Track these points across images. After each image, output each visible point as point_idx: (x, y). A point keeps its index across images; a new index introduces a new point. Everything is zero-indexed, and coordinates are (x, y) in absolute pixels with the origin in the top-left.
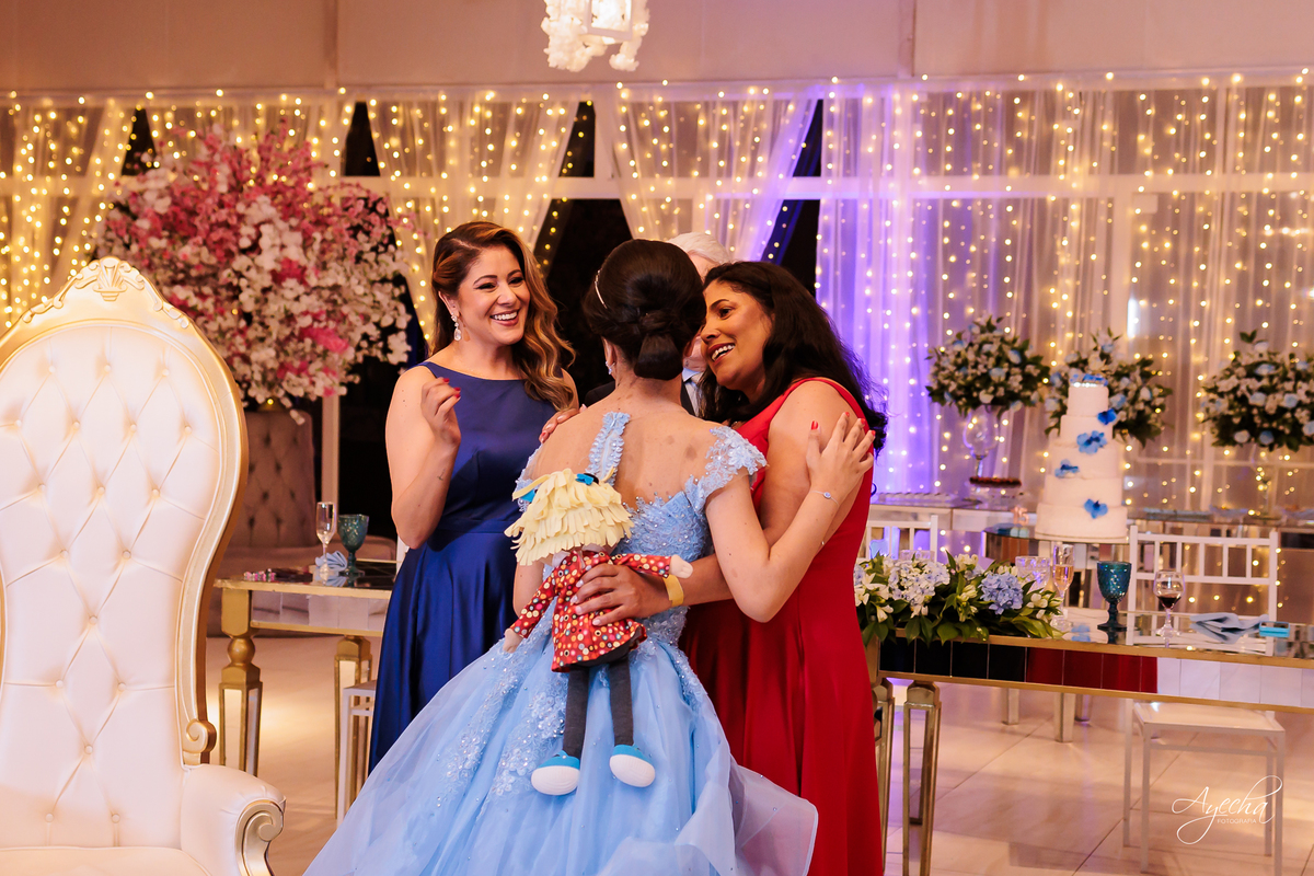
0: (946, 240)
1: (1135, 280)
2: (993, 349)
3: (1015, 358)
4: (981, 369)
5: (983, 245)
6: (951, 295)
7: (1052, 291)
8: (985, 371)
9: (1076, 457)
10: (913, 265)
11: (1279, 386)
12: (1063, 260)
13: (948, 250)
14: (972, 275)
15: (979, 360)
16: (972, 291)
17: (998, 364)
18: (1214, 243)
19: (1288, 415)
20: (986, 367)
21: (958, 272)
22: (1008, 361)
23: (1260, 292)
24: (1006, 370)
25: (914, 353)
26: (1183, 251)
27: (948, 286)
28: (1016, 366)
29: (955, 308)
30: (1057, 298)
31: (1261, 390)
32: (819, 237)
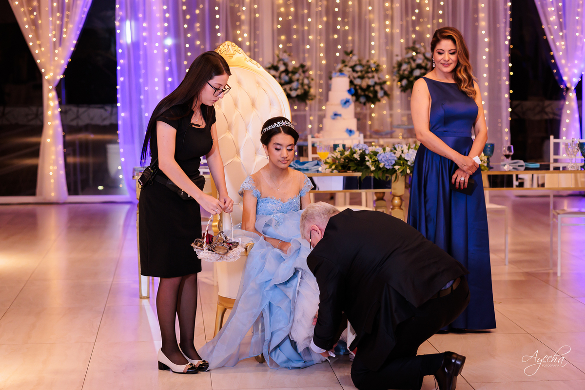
0: (184, 8)
1: (279, 26)
5: (202, 10)
6: (189, 35)
7: (238, 32)
9: (340, 110)
10: (166, 20)
11: (366, 75)
12: (243, 17)
13: (185, 13)
14: (198, 25)
16: (198, 33)
18: (314, 9)
19: (372, 89)
21: (191, 23)
23: (336, 31)
25: (170, 65)
26: (300, 12)
27: (187, 31)
29: (191, 41)
30: (242, 36)
31: (359, 77)
32: (117, 6)
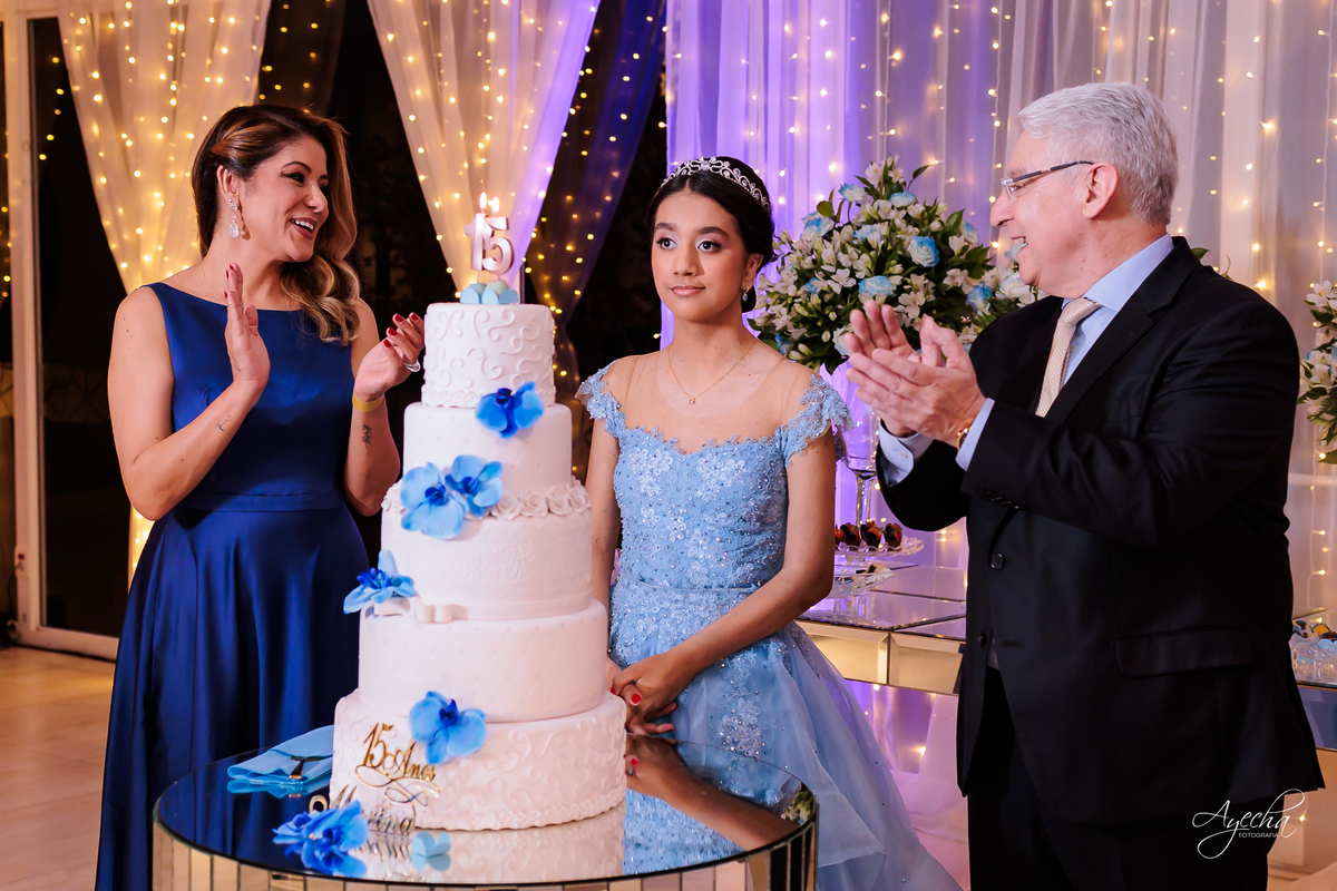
2: (875, 235)
3: (922, 254)
4: (842, 280)
8: (852, 283)
15: (843, 259)
17: (879, 268)
20: (852, 275)
22: (906, 261)
24: (897, 280)
28: (920, 270)
